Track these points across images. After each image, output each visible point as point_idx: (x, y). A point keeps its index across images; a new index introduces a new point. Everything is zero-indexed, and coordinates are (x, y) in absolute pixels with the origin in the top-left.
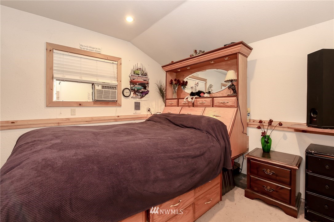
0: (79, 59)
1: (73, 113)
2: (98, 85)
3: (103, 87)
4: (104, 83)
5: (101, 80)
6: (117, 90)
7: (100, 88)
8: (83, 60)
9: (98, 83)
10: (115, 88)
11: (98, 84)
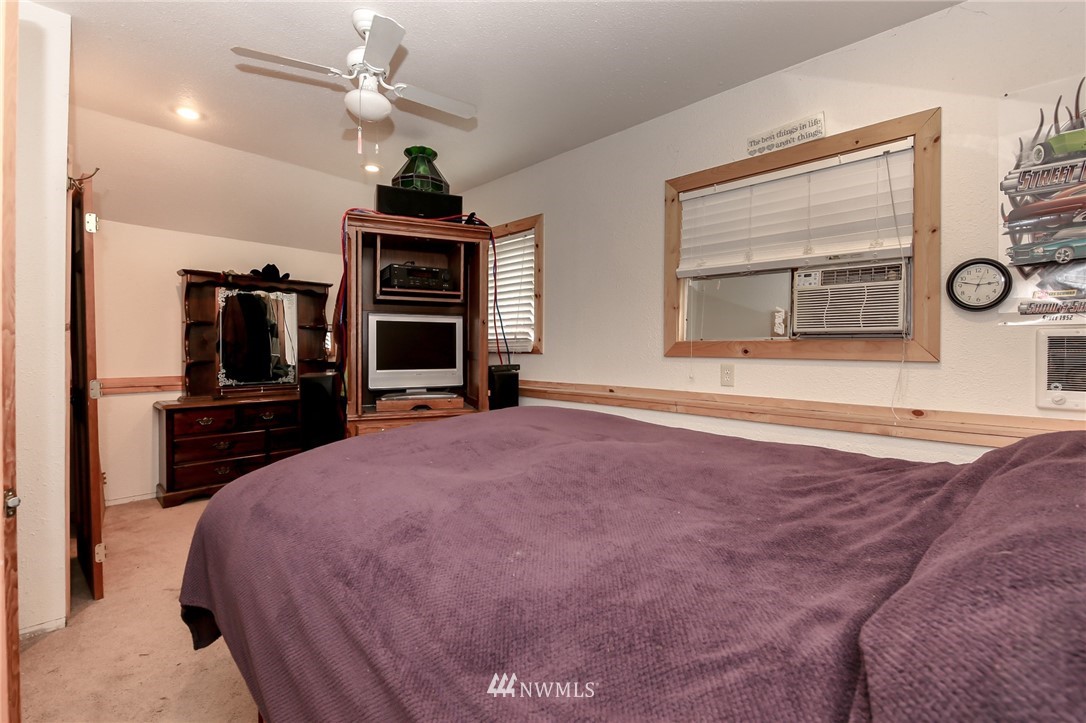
0: (746, 194)
1: (727, 379)
2: (808, 272)
3: (828, 277)
4: (836, 257)
5: (821, 251)
6: (902, 284)
7: (814, 282)
8: (757, 191)
9: (810, 264)
10: (893, 274)
11: (808, 268)
